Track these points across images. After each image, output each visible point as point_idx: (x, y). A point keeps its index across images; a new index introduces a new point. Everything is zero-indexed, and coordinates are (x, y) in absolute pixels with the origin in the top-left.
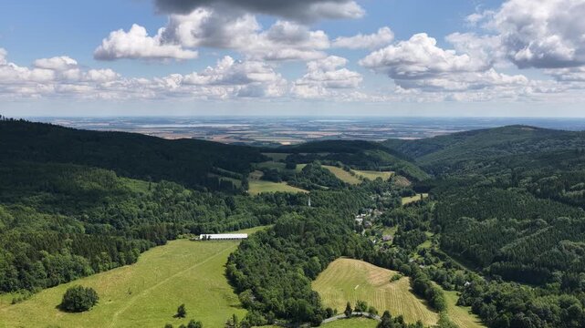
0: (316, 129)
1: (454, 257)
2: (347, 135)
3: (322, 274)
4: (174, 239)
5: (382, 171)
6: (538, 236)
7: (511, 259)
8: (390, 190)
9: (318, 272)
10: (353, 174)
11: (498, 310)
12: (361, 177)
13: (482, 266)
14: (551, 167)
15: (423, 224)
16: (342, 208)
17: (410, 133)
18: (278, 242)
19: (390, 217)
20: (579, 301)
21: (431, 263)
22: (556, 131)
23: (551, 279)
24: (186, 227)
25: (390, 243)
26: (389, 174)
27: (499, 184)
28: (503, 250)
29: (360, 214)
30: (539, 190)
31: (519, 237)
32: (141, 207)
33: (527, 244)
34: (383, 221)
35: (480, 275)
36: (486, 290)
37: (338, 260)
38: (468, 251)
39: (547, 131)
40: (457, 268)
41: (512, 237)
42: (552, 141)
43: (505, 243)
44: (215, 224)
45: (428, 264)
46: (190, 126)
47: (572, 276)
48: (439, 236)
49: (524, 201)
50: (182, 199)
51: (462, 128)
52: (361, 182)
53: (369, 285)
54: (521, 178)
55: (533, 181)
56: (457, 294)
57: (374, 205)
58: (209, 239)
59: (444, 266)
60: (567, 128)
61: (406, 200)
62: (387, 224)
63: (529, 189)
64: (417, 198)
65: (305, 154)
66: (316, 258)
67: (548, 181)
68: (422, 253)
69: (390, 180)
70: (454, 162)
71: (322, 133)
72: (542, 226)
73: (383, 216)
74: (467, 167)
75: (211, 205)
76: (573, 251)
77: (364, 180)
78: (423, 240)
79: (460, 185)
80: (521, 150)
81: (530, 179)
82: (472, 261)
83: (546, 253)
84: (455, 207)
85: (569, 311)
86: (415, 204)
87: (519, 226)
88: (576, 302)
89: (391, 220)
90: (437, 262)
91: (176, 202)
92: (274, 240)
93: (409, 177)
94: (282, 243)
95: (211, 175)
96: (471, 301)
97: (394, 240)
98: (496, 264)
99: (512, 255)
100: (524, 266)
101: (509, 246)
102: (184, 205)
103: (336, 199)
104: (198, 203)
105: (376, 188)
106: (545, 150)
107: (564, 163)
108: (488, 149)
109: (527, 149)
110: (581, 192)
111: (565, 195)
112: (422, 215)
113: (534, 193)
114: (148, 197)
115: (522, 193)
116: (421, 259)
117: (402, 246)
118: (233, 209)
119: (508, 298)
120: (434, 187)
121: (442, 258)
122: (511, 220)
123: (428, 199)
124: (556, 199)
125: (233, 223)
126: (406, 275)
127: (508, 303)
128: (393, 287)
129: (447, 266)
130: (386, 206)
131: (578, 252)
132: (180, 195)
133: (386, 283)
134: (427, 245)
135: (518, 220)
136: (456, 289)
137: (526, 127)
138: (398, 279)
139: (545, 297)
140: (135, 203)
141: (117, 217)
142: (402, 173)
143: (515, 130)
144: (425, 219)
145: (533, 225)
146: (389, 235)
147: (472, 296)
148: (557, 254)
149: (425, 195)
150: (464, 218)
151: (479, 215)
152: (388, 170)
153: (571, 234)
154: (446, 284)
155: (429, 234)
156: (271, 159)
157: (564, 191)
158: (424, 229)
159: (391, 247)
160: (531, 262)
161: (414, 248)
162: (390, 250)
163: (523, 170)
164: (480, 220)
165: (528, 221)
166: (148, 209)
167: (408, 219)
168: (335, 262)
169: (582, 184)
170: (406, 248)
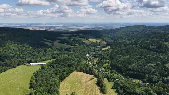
0: (82, 26)
1: (114, 69)
2: (91, 28)
3: (67, 78)
4: (20, 65)
5: (98, 39)
6: (141, 62)
7: (132, 70)
8: (100, 45)
9: (65, 78)
10: (89, 40)
11: (124, 92)
12: (91, 41)
13: (123, 73)
14: (147, 38)
15: (106, 57)
16: (82, 52)
17: (109, 27)
18: (55, 66)
19: (97, 55)
20: (152, 90)
21: (107, 71)
22: (150, 27)
23: (144, 77)
24: (26, 61)
25: (95, 64)
26: (100, 40)
27: (132, 44)
28: (130, 67)
29: (88, 53)
30: (143, 46)
31: (135, 62)
32: (13, 53)
33: (137, 65)
34: (95, 56)
35: (122, 76)
36: (122, 83)
37: (74, 72)
38: (119, 67)
39: (148, 27)
40: (115, 73)
41: (133, 62)
42: (149, 30)
43: (130, 65)
44: (37, 59)
45: (106, 72)
46: (44, 26)
47: (151, 76)
48: (111, 62)
49: (138, 49)
50: (28, 50)
51: (124, 26)
52: (90, 43)
53: (81, 83)
54: (138, 42)
55: (142, 43)
56: (113, 84)
57: (94, 51)
58: (32, 65)
59: (111, 72)
60: (154, 26)
61: (104, 49)
62: (96, 57)
63: (140, 45)
64: (107, 48)
65: (75, 34)
66: (65, 72)
67: (146, 43)
68: (105, 68)
69: (100, 42)
70: (120, 36)
71: (84, 28)
72: (143, 58)
73: (95, 54)
74: (124, 38)
75: (39, 52)
76: (152, 67)
77: (92, 42)
78: (105, 63)
79: (120, 44)
80: (140, 32)
81: (140, 42)
82: (120, 71)
83: (143, 68)
84: (117, 52)
85: (148, 94)
86: (105, 50)
87: (135, 58)
88: (150, 90)
89: (97, 56)
90: (109, 71)
91: (26, 51)
92: (54, 65)
93: (106, 41)
94: (57, 66)
95: (42, 42)
96: (117, 87)
97: (97, 63)
98: (127, 72)
99: (132, 69)
100: (136, 73)
101: (132, 65)
102: (29, 53)
103: (81, 49)
104: (34, 52)
105: (95, 45)
106: (146, 32)
107: (151, 37)
108: (130, 32)
109: (141, 32)
110: (156, 47)
111: (151, 48)
112: (107, 54)
113: (141, 47)
114: (16, 50)
115: (138, 47)
116: (104, 70)
117: (99, 65)
118: (46, 53)
119: (128, 88)
120: (112, 44)
121: (111, 69)
122: (133, 56)
123: (110, 49)
124: (148, 49)
125: (43, 59)
126: (96, 77)
127: (127, 91)
128: (90, 82)
129: (112, 72)
130: (97, 51)
131: (154, 68)
132: (28, 49)
133: (88, 81)
134: (106, 65)
135: (135, 56)
136: (113, 81)
137: (142, 25)
138: (93, 79)
139: (140, 88)
140: (11, 52)
141: (3, 58)
142: (104, 40)
143: (138, 26)
144: (107, 55)
145: (140, 58)
146: (96, 61)
147: (117, 85)
148: (147, 68)
149: (109, 47)
150: (119, 55)
151: (124, 55)
152: (100, 39)
153: (152, 61)
154: (110, 80)
155: (108, 61)
156: (64, 36)
157: (150, 46)
158: (107, 59)
159: (95, 65)
160: (138, 71)
161: (102, 66)
162: (95, 66)
163: (139, 39)
164: (124, 56)
165: (138, 57)
166: (15, 54)
167: (102, 56)
168: (73, 73)
169: (156, 44)
170: (100, 66)
